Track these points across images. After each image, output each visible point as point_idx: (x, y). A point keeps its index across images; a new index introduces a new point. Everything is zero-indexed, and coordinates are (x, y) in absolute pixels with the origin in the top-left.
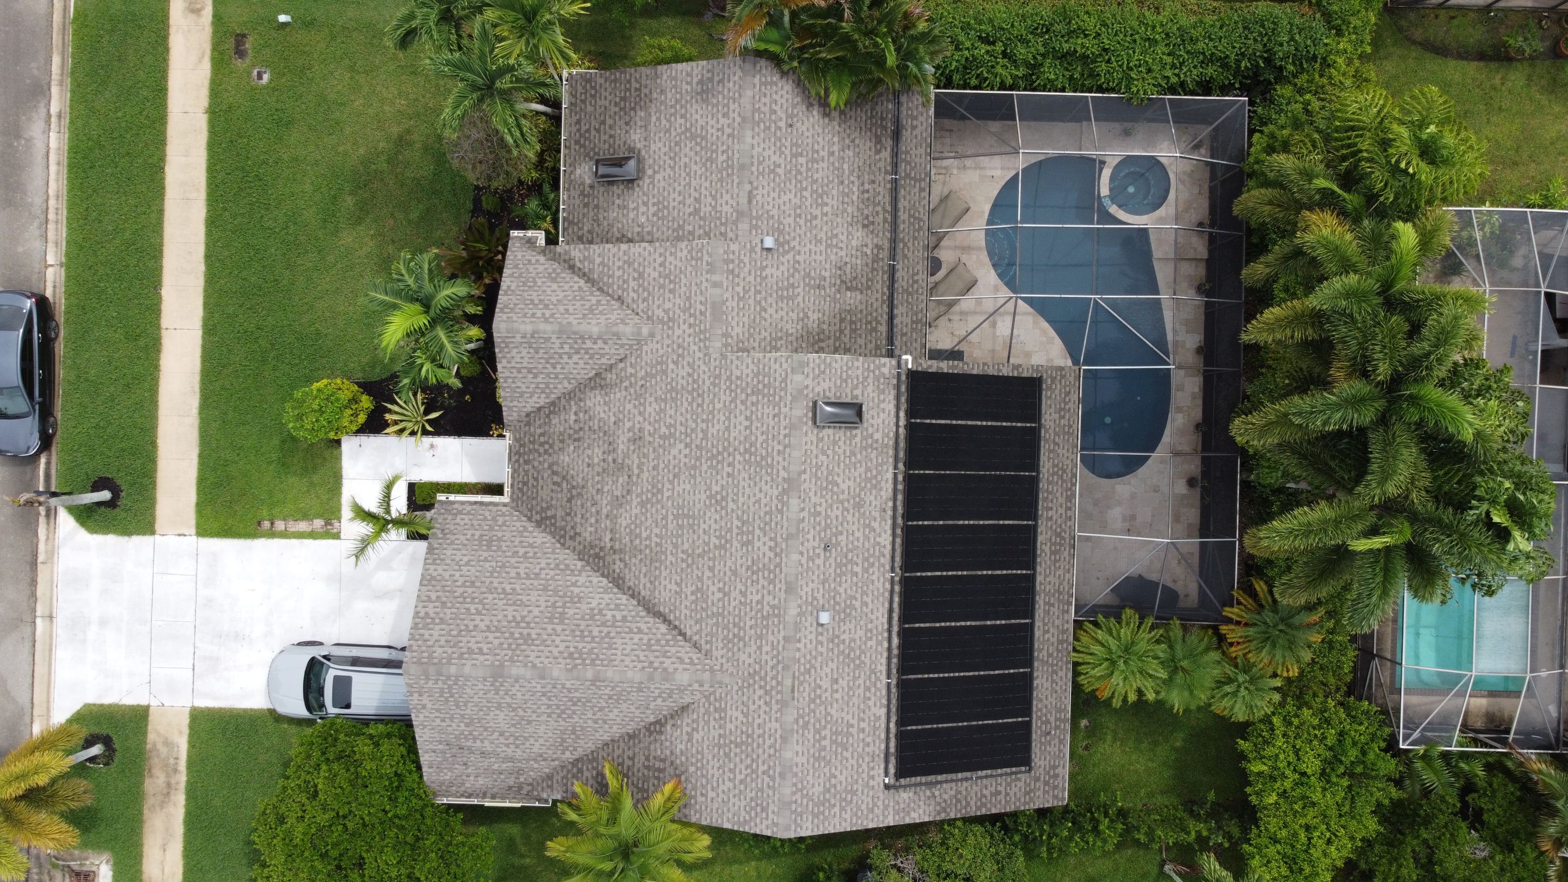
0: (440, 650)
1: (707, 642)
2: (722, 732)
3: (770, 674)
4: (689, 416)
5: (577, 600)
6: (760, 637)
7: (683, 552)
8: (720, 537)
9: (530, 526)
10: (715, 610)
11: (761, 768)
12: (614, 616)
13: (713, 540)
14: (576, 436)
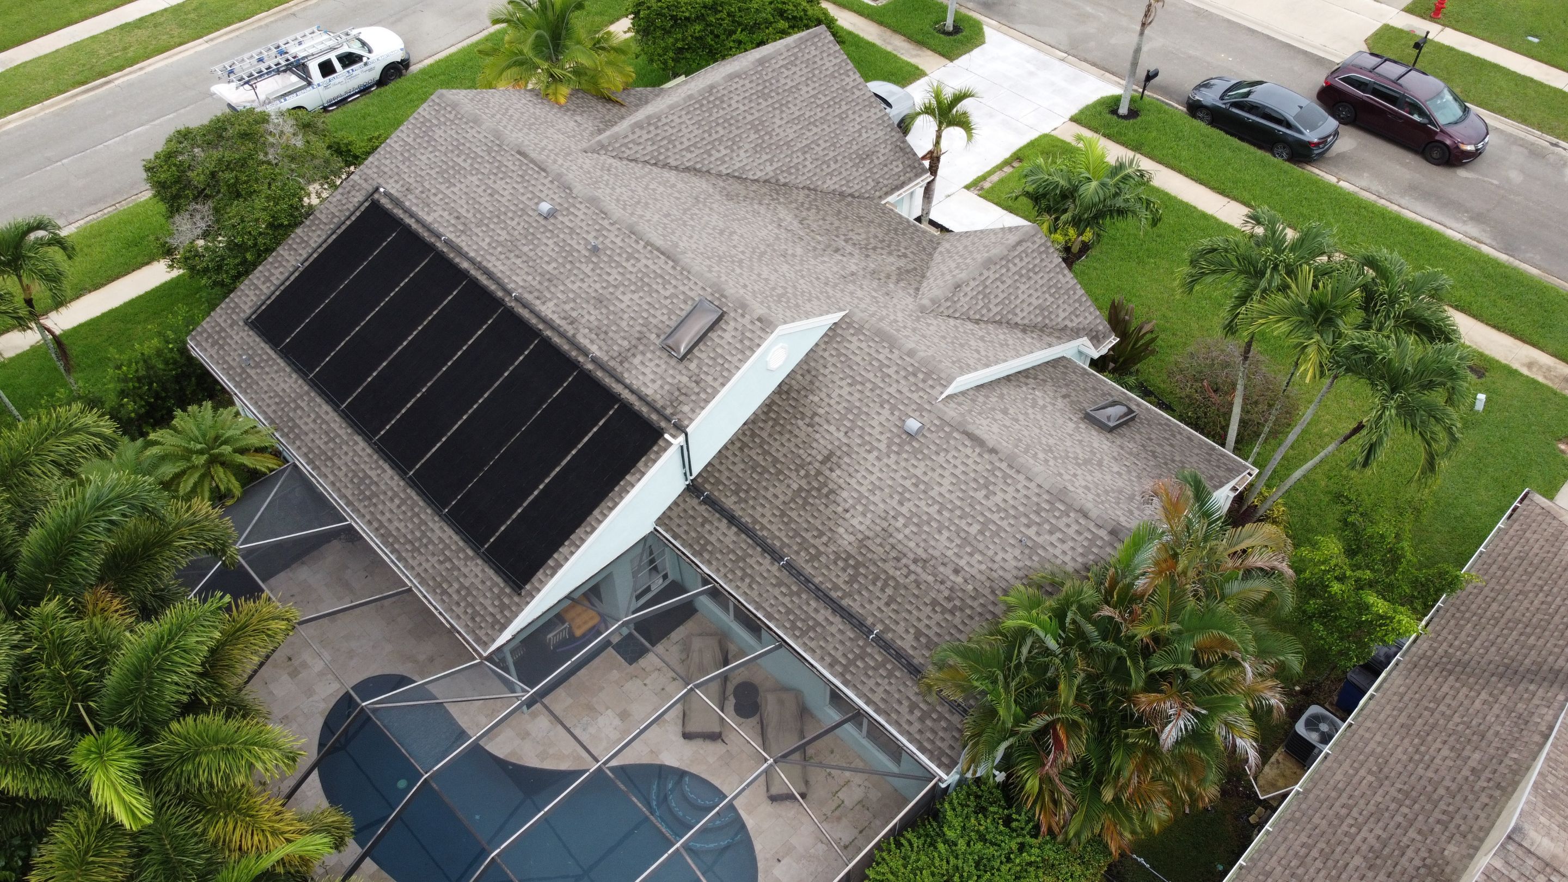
0: (813, 53)
2: (556, 127)
4: (817, 270)
5: (757, 149)
8: (694, 214)
10: (644, 179)
12: (719, 151)
13: (697, 212)
14: (886, 242)
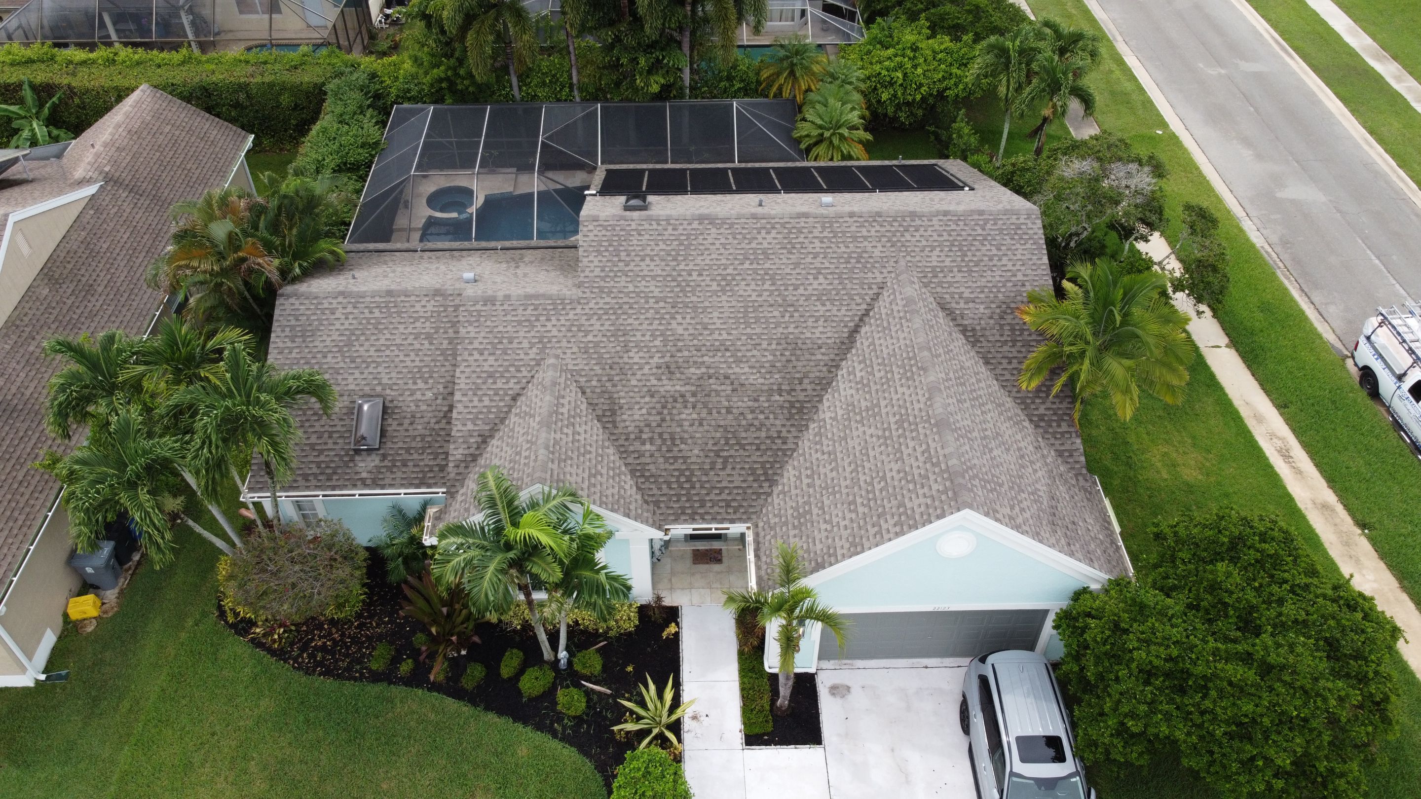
1: (870, 288)
2: (955, 270)
3: (888, 228)
4: (642, 317)
6: (855, 238)
7: (783, 317)
8: (763, 279)
9: (777, 490)
10: (837, 282)
11: (980, 231)
12: (861, 370)
13: (766, 287)
14: (669, 443)
